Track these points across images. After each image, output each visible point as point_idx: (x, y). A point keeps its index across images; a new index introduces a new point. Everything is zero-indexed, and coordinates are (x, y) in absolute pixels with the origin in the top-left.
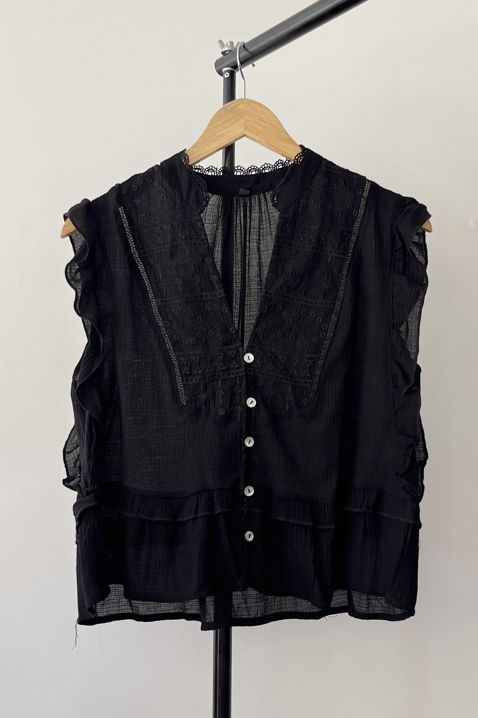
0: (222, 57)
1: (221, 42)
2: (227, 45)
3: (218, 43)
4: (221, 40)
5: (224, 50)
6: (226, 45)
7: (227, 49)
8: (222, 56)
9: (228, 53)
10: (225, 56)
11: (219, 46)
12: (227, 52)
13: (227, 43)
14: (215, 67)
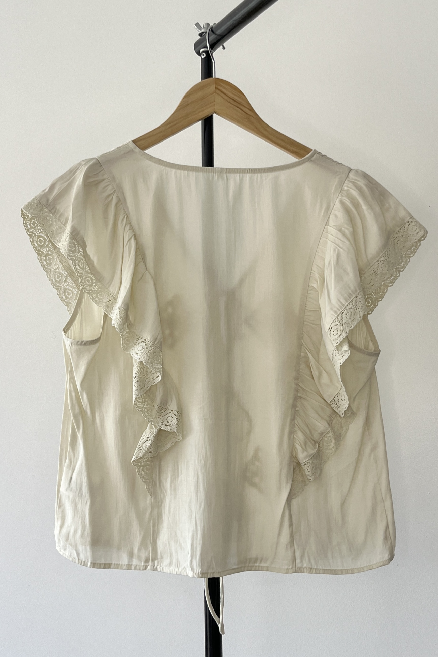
0: (200, 39)
1: (197, 25)
3: (195, 26)
4: (198, 23)
5: (200, 32)
6: (203, 27)
7: (203, 30)
8: (200, 37)
10: (203, 37)
11: (196, 28)
12: (204, 34)
14: (195, 48)
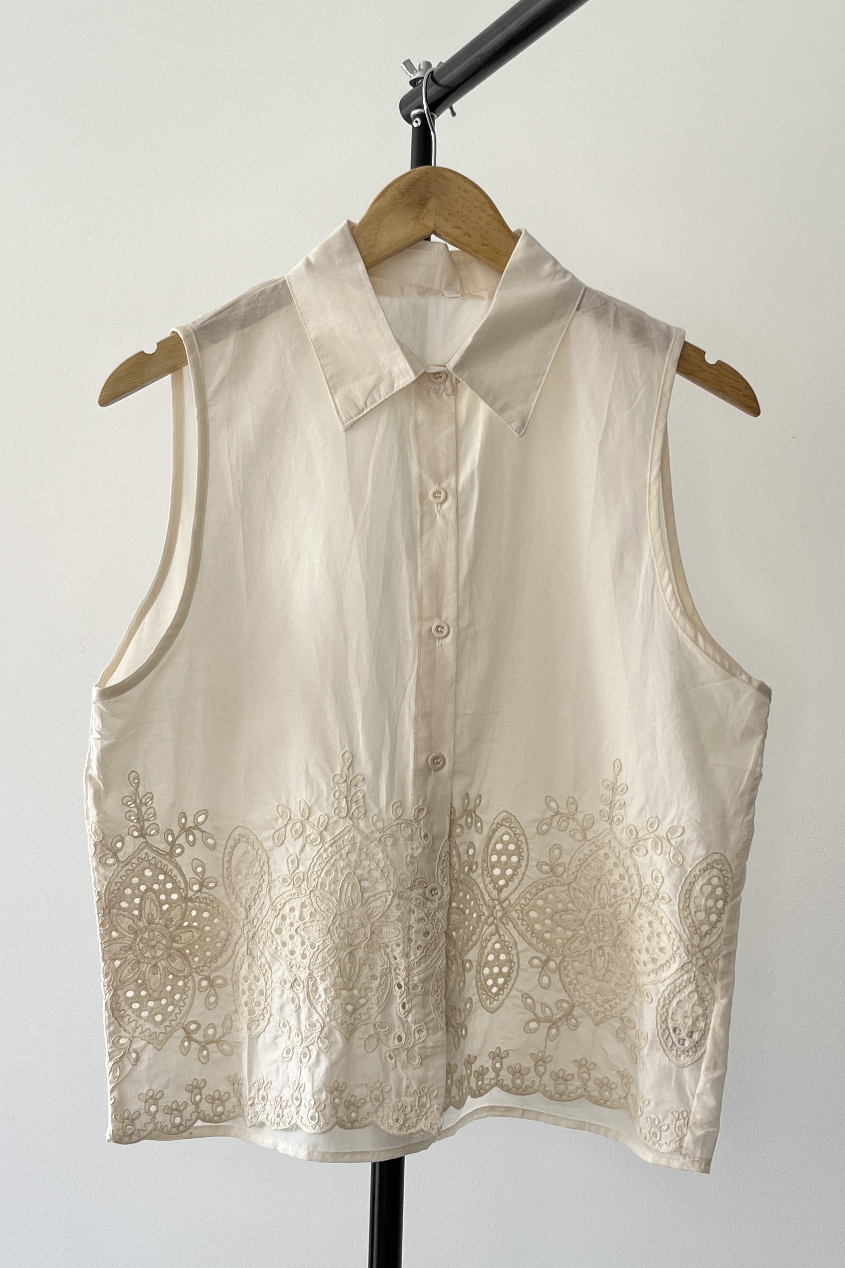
0: (411, 91)
1: (408, 64)
2: (419, 68)
3: (403, 66)
4: (409, 60)
5: (413, 77)
6: (417, 68)
7: (418, 75)
8: (412, 88)
9: (421, 83)
10: (416, 88)
11: (404, 69)
13: (420, 66)
14: (400, 108)
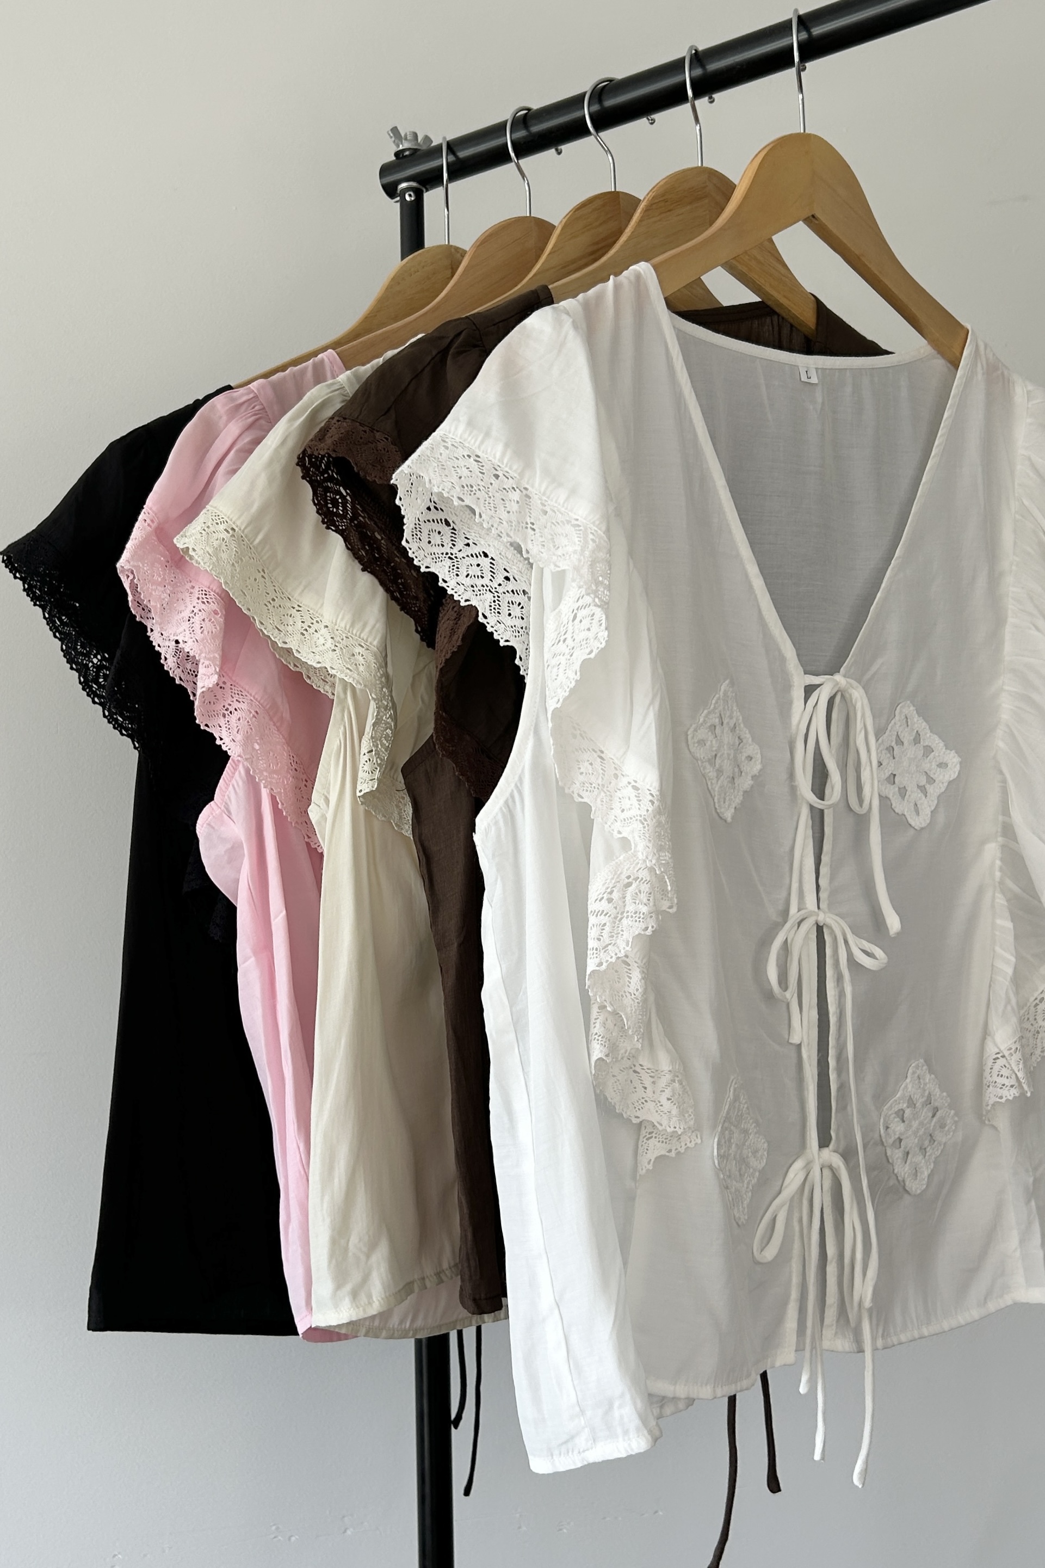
0: (395, 161)
1: (394, 130)
2: (406, 139)
3: (390, 132)
4: (396, 127)
5: (401, 147)
7: (405, 145)
8: (395, 159)
9: (410, 155)
10: (401, 160)
11: (389, 137)
12: (407, 153)
13: (406, 135)
14: (381, 178)
